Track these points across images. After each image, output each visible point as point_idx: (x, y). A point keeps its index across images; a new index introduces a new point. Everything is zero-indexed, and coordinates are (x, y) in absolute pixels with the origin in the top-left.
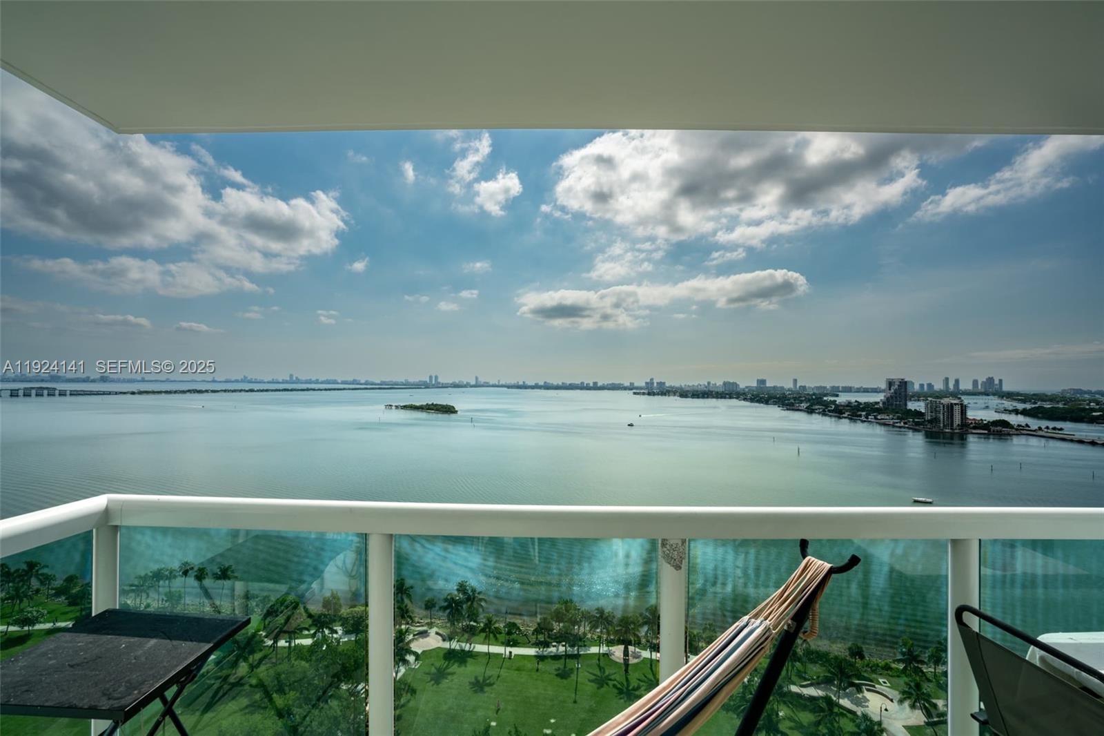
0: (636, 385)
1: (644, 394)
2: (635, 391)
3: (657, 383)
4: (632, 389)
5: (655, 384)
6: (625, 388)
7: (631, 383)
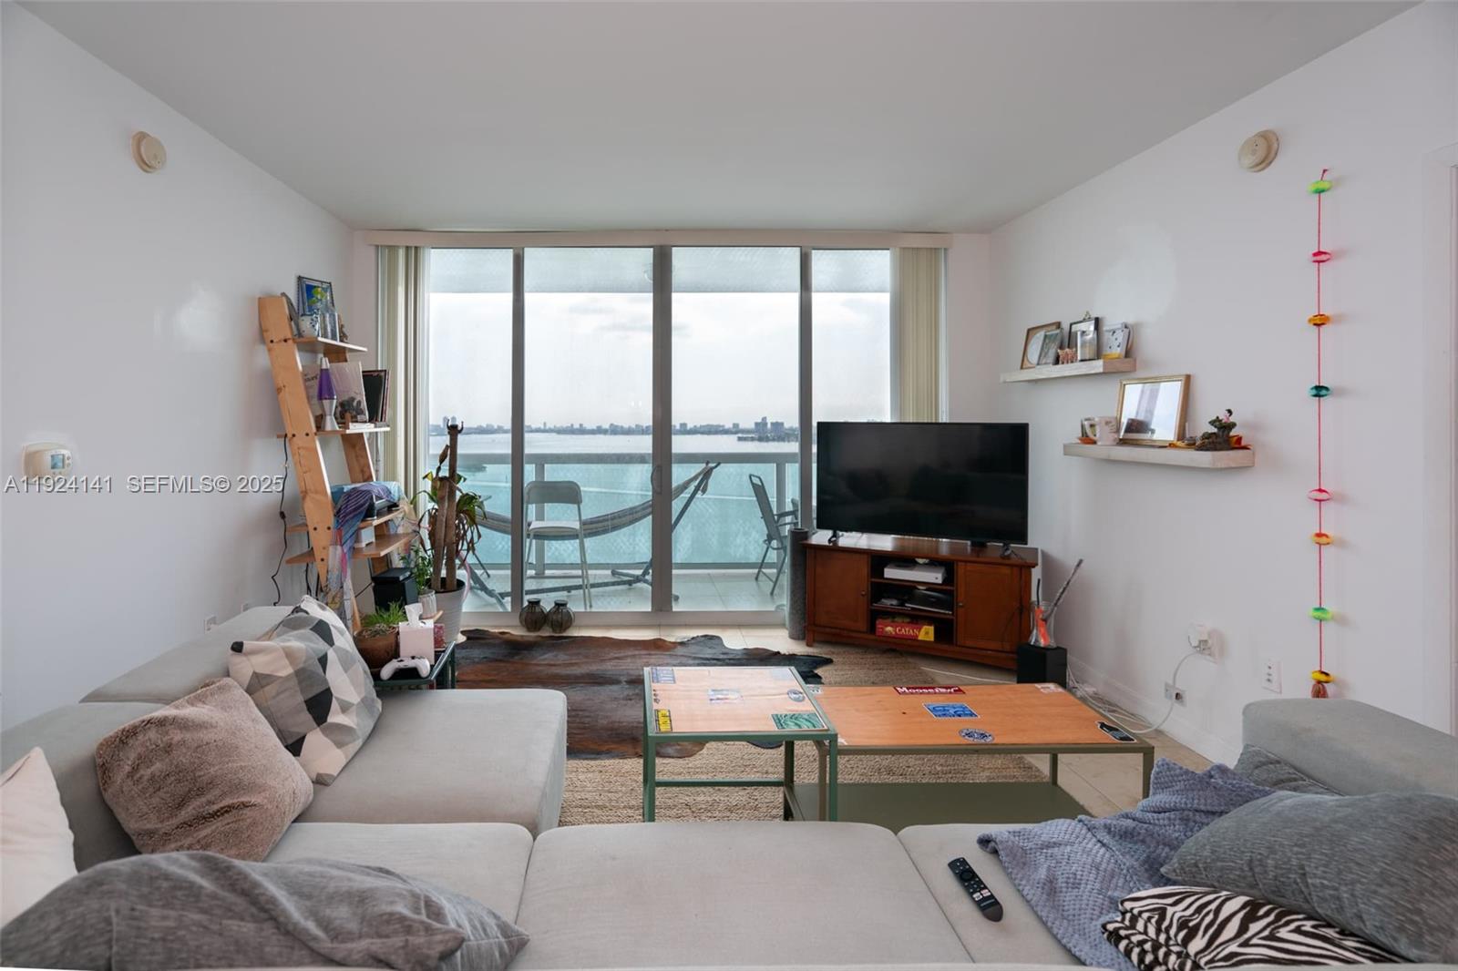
0: (741, 427)
1: (753, 439)
2: (740, 435)
3: (772, 424)
4: (736, 433)
5: (769, 426)
6: (726, 432)
7: (734, 424)
